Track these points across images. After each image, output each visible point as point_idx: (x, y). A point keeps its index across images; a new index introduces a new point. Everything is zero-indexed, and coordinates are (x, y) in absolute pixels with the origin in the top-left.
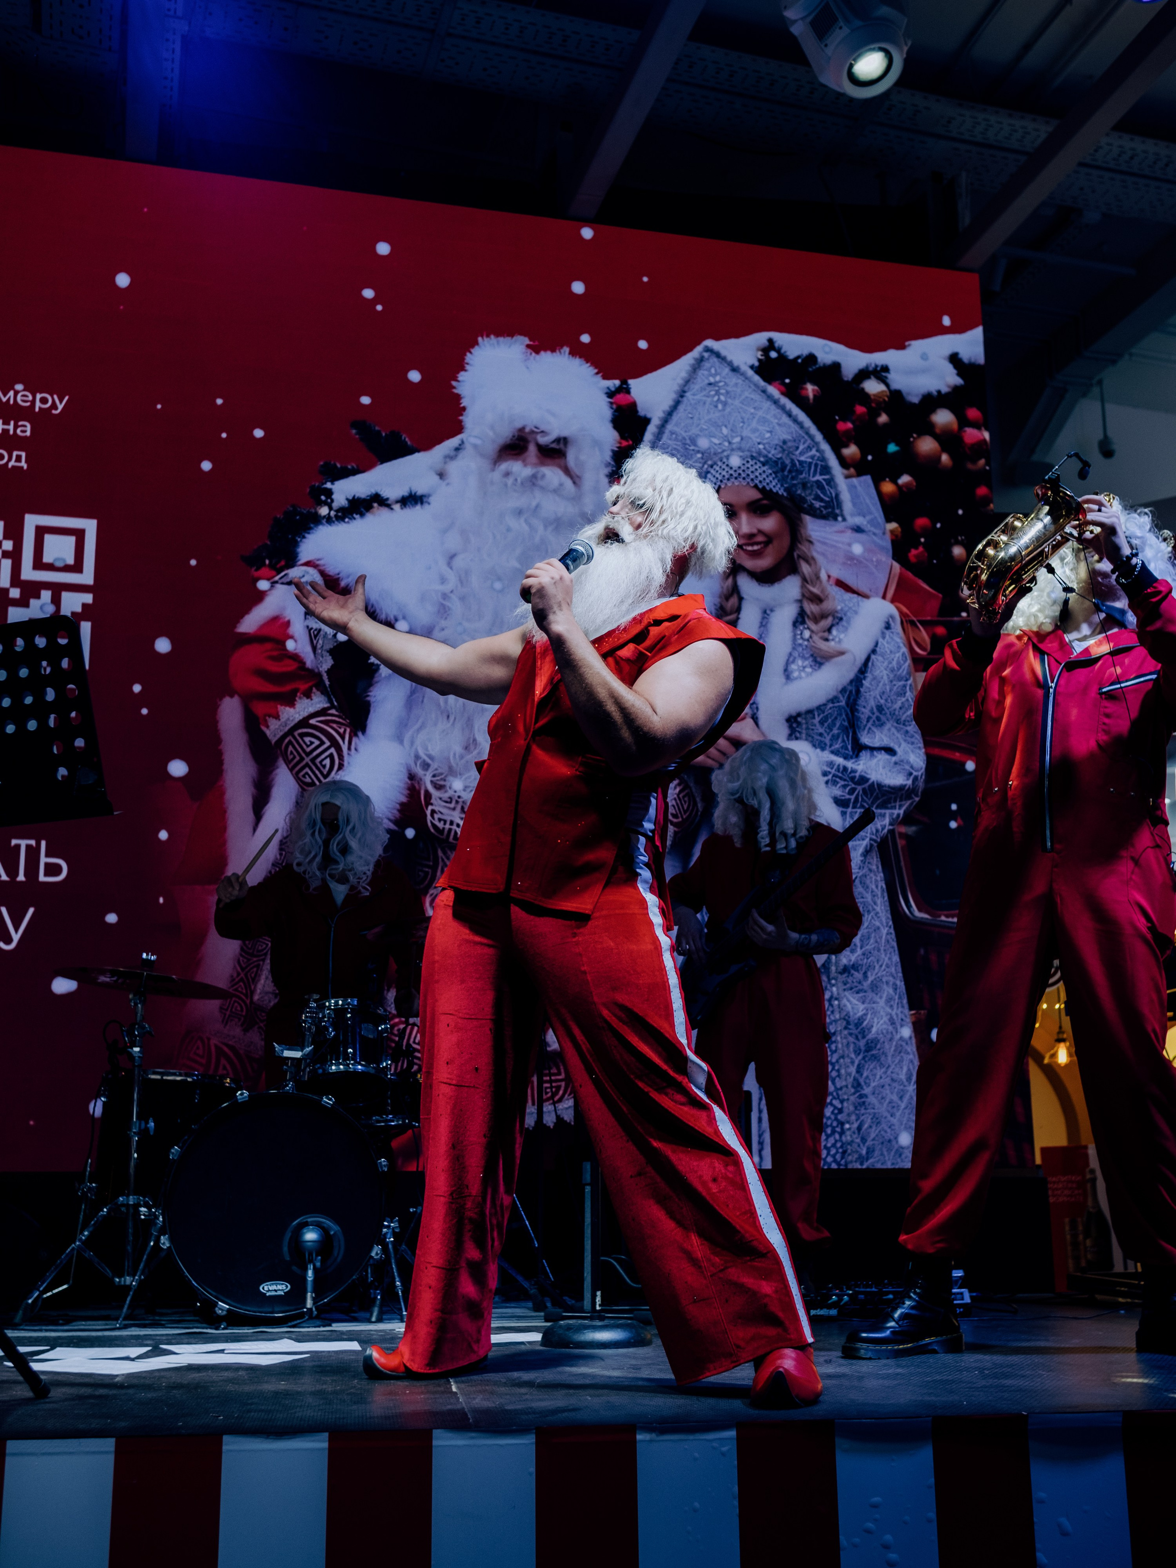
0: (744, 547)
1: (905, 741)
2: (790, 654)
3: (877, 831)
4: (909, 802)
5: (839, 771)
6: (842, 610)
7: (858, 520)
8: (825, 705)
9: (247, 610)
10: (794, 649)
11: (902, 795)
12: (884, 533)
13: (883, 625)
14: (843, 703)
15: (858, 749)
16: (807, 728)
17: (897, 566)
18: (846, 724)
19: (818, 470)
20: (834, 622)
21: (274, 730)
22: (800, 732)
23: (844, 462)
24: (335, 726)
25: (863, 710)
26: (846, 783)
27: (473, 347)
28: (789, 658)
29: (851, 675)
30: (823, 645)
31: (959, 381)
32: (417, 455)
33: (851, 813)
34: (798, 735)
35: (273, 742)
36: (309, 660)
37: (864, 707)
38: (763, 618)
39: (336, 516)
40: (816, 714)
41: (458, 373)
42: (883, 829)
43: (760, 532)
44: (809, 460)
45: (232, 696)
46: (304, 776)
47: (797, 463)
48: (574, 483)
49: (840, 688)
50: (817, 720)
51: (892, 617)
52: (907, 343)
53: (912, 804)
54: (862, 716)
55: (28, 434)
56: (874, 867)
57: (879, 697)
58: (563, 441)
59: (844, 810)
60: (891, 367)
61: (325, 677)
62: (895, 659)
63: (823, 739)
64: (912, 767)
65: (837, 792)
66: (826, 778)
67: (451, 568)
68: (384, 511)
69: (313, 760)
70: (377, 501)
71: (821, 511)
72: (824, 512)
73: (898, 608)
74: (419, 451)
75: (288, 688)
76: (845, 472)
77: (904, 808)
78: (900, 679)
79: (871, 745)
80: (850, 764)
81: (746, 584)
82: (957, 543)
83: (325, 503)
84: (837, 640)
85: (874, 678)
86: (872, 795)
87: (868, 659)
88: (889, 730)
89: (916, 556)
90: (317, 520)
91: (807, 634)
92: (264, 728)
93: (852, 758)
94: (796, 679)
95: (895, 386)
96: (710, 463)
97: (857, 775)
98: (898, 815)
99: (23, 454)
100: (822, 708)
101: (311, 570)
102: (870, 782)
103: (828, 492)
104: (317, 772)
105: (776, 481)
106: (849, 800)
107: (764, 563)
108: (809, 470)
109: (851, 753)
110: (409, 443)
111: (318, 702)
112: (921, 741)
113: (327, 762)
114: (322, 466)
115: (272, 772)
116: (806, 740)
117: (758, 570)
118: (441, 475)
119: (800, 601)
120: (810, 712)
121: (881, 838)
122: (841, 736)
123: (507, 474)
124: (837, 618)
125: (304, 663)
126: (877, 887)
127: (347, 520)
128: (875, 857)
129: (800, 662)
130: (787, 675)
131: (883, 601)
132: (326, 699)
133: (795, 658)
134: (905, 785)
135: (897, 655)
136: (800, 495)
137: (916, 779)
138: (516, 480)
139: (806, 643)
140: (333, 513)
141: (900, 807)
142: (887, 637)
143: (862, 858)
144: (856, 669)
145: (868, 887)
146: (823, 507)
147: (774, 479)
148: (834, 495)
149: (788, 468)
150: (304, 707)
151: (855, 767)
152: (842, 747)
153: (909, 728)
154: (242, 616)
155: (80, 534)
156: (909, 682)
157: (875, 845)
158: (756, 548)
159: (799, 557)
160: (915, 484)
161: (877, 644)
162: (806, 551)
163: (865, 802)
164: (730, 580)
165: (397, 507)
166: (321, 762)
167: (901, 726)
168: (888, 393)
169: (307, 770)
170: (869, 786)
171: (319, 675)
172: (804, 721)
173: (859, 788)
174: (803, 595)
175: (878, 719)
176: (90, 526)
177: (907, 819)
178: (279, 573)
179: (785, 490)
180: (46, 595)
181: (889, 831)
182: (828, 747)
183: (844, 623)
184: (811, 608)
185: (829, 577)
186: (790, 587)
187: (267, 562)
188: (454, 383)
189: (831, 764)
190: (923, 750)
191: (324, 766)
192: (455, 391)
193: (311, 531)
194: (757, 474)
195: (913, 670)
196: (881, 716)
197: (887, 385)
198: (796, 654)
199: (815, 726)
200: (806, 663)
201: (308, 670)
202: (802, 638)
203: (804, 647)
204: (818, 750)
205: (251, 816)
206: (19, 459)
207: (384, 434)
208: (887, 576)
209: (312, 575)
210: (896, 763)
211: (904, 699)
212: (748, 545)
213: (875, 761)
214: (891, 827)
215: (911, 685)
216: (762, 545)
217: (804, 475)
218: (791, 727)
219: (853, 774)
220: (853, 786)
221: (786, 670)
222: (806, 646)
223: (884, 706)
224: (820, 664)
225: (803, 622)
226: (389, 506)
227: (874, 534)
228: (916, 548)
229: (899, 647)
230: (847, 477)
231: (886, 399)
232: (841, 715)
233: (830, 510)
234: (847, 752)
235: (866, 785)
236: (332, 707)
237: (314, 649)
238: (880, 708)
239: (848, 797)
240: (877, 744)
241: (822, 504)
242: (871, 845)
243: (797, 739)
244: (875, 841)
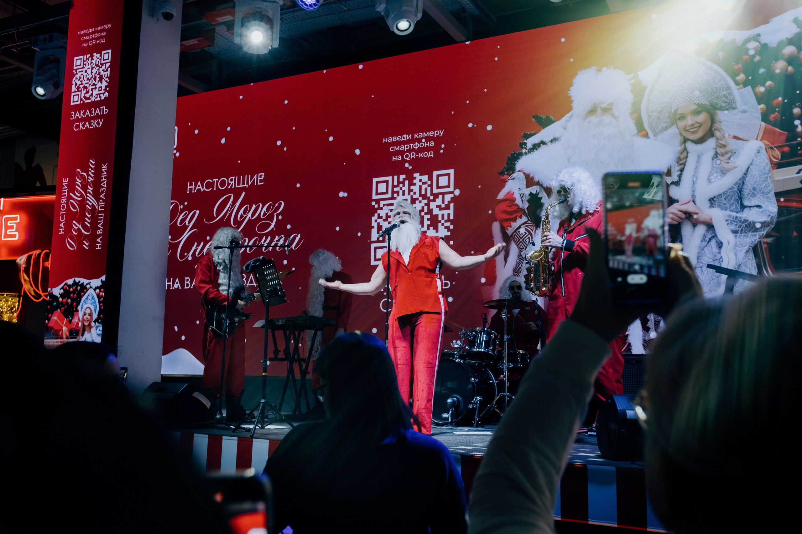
0: (689, 131)
1: (767, 201)
2: (711, 172)
3: (752, 242)
4: (768, 228)
5: (733, 219)
6: (735, 149)
7: (744, 107)
8: (727, 191)
9: (500, 191)
10: (712, 169)
11: (765, 225)
12: (757, 111)
13: (756, 152)
14: (736, 189)
15: (743, 207)
16: (719, 202)
17: (763, 124)
18: (737, 198)
19: (724, 89)
20: (732, 155)
21: (510, 231)
22: (715, 204)
23: (737, 83)
24: (530, 227)
25: (746, 190)
26: (737, 223)
27: (576, 76)
28: (710, 174)
29: (740, 176)
30: (726, 166)
31: (798, 30)
32: (556, 123)
33: (739, 236)
34: (714, 205)
35: (510, 235)
36: (521, 205)
37: (746, 189)
38: (698, 159)
39: (528, 152)
40: (723, 195)
41: (570, 87)
42: (755, 241)
43: (697, 122)
44: (721, 86)
45: (496, 221)
46: (520, 246)
47: (714, 88)
48: (616, 120)
49: (734, 183)
50: (723, 198)
51: (761, 147)
52: (770, 20)
53: (770, 228)
54: (745, 193)
55: (433, 145)
56: (751, 258)
57: (754, 184)
58: (612, 104)
59: (736, 235)
60: (761, 34)
61: (526, 210)
62: (762, 166)
63: (726, 206)
64: (770, 212)
65: (733, 227)
66: (727, 222)
67: (569, 163)
68: (545, 146)
69: (523, 240)
70: (543, 143)
71: (726, 107)
72: (727, 107)
73: (764, 143)
74: (556, 121)
75: (514, 216)
76: (738, 87)
77: (766, 231)
78: (764, 174)
79: (750, 205)
80: (739, 215)
81: (690, 146)
82: (796, 107)
83: (524, 148)
84: (733, 162)
85: (752, 176)
86: (750, 227)
87: (748, 168)
88: (759, 197)
89: (773, 118)
90: (521, 154)
91: (718, 162)
92: (507, 231)
93: (740, 212)
94: (713, 182)
95: (763, 42)
96: (673, 98)
97: (743, 219)
98: (763, 234)
99: (432, 152)
100: (726, 193)
101: (520, 173)
102: (749, 221)
103: (729, 98)
104: (525, 244)
105: (704, 99)
106: (739, 230)
107: (699, 135)
108: (720, 91)
109: (740, 210)
110: (553, 119)
111: (524, 219)
112: (775, 200)
113: (528, 240)
114: (523, 135)
115: (510, 246)
116: (718, 207)
117: (696, 139)
118: (565, 128)
119: (715, 148)
120: (720, 195)
121: (754, 245)
122: (735, 204)
123: (589, 122)
124: (733, 152)
125: (519, 206)
126: (752, 266)
127: (532, 152)
128: (751, 254)
129: (715, 175)
130: (709, 180)
131: (756, 141)
132: (527, 218)
133: (713, 173)
134: (767, 221)
135: (763, 164)
136: (716, 103)
137: (772, 217)
138: (593, 124)
139: (718, 166)
140: (527, 151)
141: (764, 230)
142: (758, 156)
143: (745, 254)
144: (742, 173)
145: (747, 266)
146: (727, 105)
147: (703, 98)
148: (732, 99)
149: (710, 92)
150: (520, 221)
151: (741, 216)
152: (735, 208)
153: (769, 195)
154: (498, 194)
155: (449, 175)
156: (769, 175)
157: (751, 248)
158: (694, 130)
159: (715, 129)
160: (774, 84)
161: (753, 160)
162: (718, 126)
163: (747, 230)
164: (683, 145)
165: (549, 144)
166: (525, 240)
167: (765, 195)
168: (760, 46)
169: (521, 244)
170: (748, 223)
171: (524, 210)
172: (717, 199)
173: (744, 225)
174: (717, 146)
175: (753, 193)
176: (451, 172)
177: (767, 236)
178: (510, 176)
179: (708, 102)
180: (440, 197)
181: (758, 242)
182: (728, 209)
183: (736, 154)
184: (720, 150)
185: (729, 135)
186: (711, 143)
187: (506, 173)
188: (569, 92)
189: (730, 216)
190: (777, 204)
191: (527, 242)
192: (569, 95)
193: (520, 159)
194: (695, 98)
195: (772, 169)
196: (755, 192)
197: (759, 42)
198: (713, 171)
199: (722, 201)
200: (718, 174)
201: (520, 208)
202: (716, 164)
203: (717, 168)
204: (724, 211)
205: (504, 262)
206: (431, 154)
207: (544, 118)
208: (759, 129)
209: (521, 174)
210: (762, 212)
211: (766, 183)
212: (691, 129)
213: (751, 212)
214: (759, 240)
215: (770, 176)
216: (698, 128)
217: (717, 93)
218: (711, 203)
219: (740, 219)
220: (741, 224)
221: (708, 179)
222: (718, 167)
223: (756, 188)
224: (725, 174)
225: (717, 157)
226: (546, 144)
227: (752, 112)
228: (774, 113)
229: (764, 160)
230: (738, 89)
231: (759, 49)
232: (735, 194)
233: (730, 106)
234: (737, 210)
235: (747, 223)
236: (529, 220)
237: (522, 201)
238: (754, 189)
239: (738, 229)
240: (753, 205)
241: (726, 104)
242: (749, 249)
243: (713, 207)
244: (751, 247)
